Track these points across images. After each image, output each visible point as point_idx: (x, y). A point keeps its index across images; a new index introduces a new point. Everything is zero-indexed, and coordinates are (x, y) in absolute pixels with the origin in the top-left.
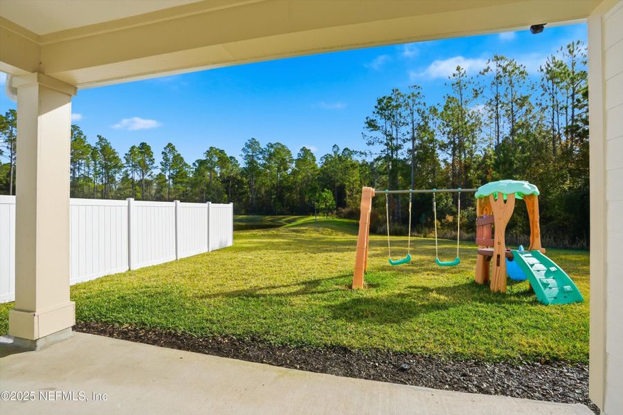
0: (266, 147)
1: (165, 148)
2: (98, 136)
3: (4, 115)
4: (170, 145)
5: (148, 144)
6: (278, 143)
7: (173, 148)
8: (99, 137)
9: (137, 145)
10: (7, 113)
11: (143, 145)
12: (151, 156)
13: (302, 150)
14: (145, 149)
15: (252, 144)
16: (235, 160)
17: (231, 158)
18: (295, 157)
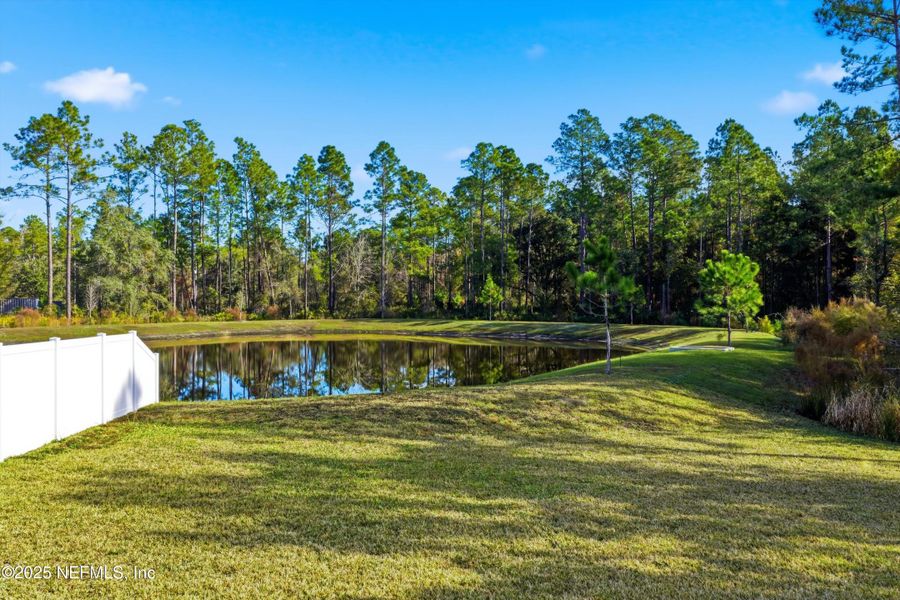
0: (619, 130)
1: (373, 156)
2: (236, 140)
3: (55, 115)
4: (383, 145)
5: (338, 149)
6: (654, 117)
7: (391, 153)
8: (238, 141)
9: (316, 155)
10: (60, 110)
11: (328, 150)
12: (346, 177)
13: (721, 129)
14: (331, 159)
15: (581, 125)
16: (541, 172)
17: (532, 167)
18: (703, 151)
